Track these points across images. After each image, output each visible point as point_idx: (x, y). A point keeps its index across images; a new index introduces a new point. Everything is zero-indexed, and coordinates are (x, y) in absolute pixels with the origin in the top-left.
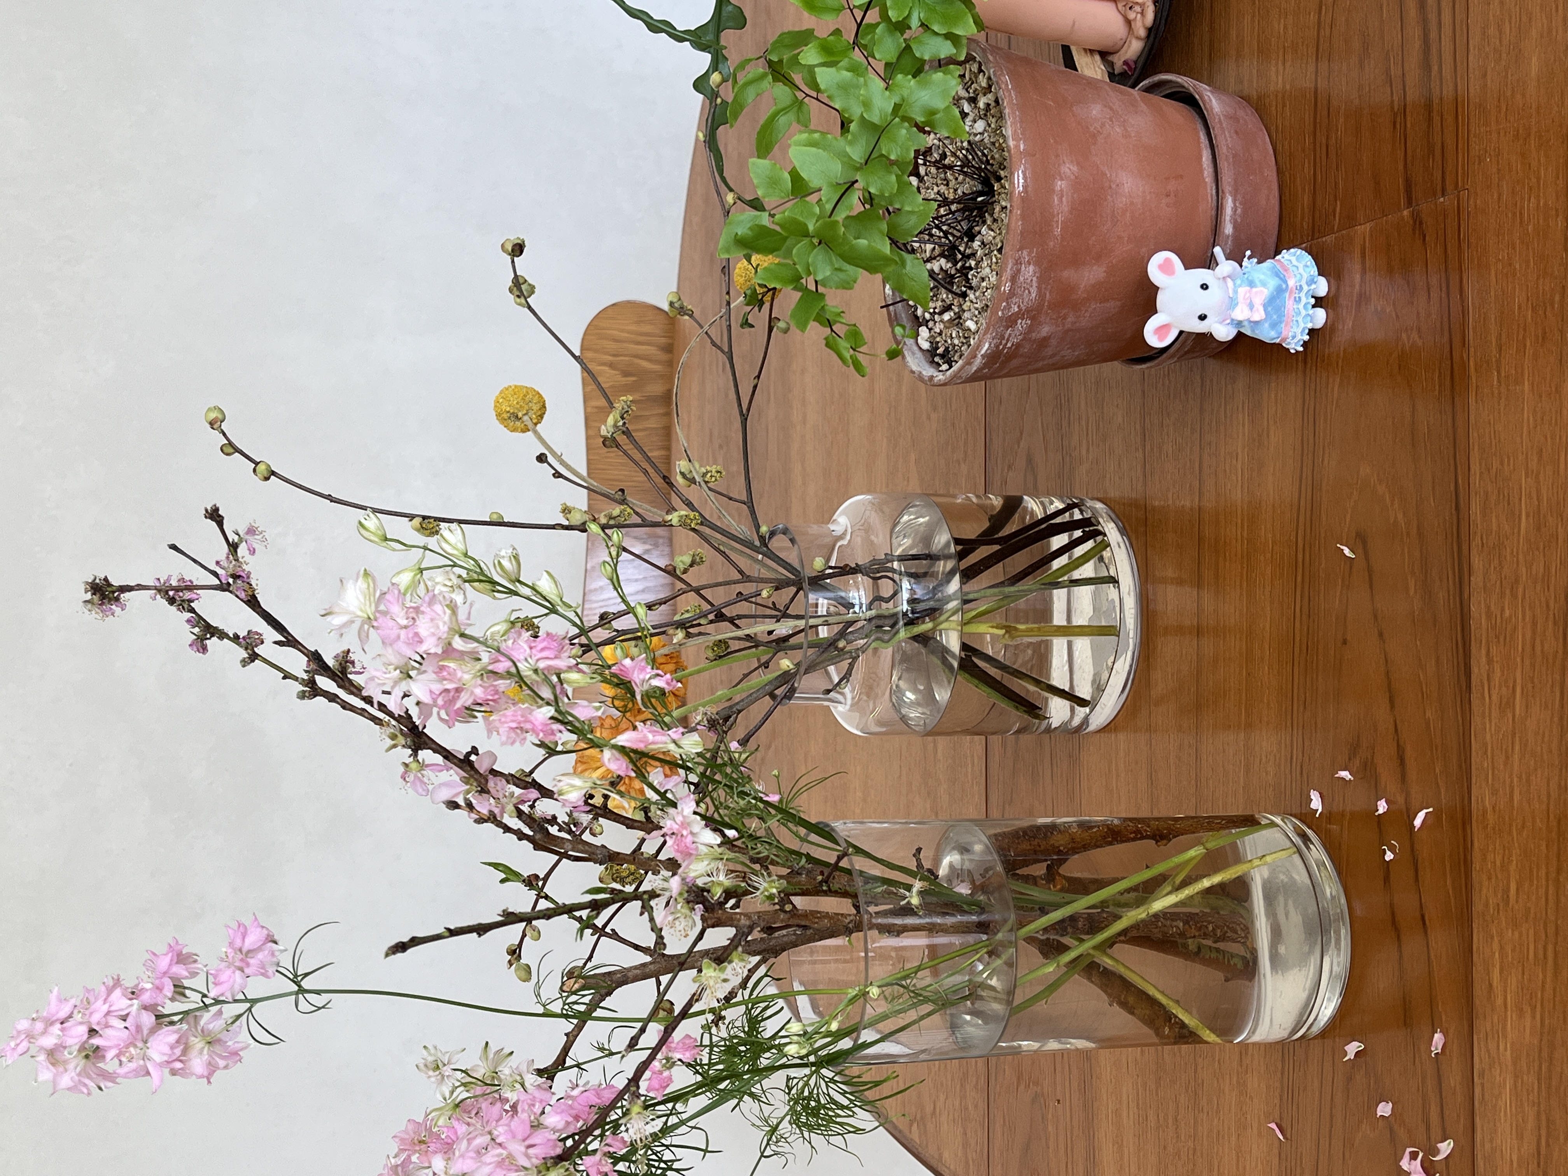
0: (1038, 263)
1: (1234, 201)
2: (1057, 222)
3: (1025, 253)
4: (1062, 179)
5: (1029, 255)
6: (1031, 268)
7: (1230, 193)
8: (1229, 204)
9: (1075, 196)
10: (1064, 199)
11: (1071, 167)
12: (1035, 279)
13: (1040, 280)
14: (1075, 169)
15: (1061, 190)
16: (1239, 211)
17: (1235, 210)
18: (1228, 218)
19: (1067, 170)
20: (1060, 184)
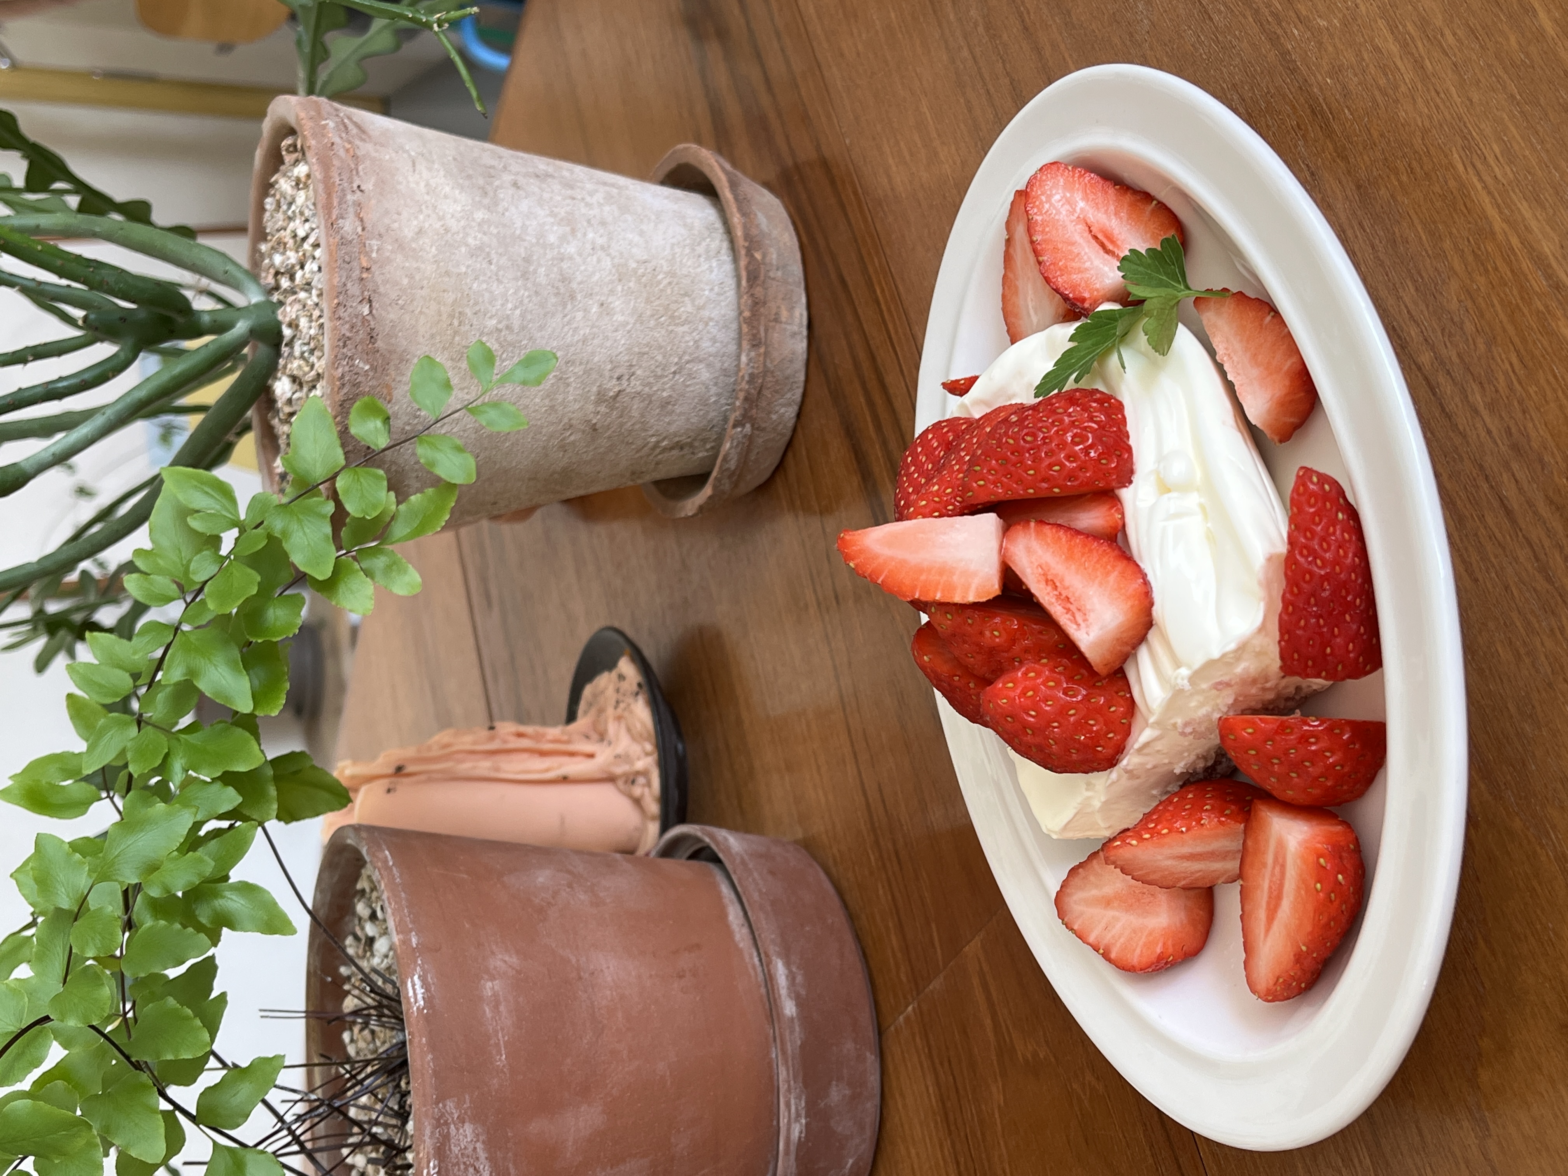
0: (478, 1116)
1: (787, 965)
2: (497, 1045)
3: (450, 1105)
4: (492, 978)
5: (458, 1106)
6: (468, 1129)
7: (779, 955)
8: (780, 971)
9: (521, 999)
10: (502, 1008)
11: (507, 958)
12: (479, 1145)
13: (491, 1145)
14: (514, 960)
15: (495, 995)
16: (799, 979)
17: (791, 977)
18: (783, 992)
19: (499, 963)
20: (489, 987)
